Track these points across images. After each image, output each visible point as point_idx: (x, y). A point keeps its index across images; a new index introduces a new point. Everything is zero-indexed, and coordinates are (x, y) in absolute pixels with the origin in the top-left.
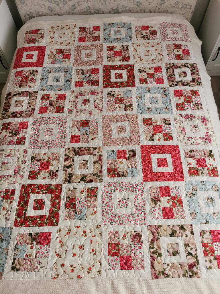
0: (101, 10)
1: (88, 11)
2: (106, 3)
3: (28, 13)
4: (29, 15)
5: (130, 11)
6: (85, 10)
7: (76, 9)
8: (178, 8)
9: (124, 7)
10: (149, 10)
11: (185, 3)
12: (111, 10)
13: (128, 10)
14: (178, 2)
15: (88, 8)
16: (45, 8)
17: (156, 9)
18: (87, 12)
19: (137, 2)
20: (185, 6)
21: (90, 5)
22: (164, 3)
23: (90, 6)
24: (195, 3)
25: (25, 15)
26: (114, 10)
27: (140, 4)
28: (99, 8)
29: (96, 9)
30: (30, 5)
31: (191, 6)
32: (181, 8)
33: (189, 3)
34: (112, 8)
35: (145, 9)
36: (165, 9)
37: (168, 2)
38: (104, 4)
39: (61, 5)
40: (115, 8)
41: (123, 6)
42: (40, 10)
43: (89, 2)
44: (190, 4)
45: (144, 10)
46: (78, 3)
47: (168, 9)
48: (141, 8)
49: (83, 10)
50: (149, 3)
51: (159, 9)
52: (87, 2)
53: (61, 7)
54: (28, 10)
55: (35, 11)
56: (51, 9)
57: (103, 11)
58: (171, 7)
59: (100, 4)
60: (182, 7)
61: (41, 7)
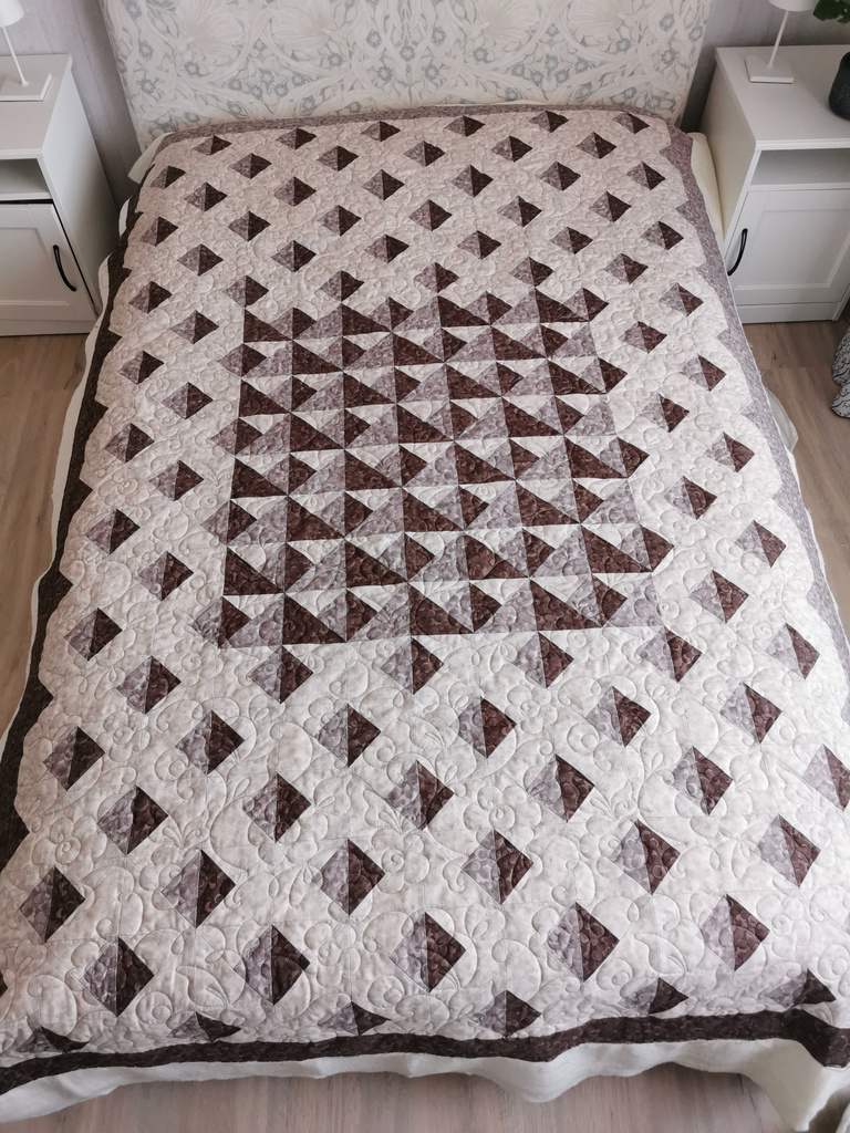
7: (317, 110)
15: (355, 107)
16: (218, 107)
24: (687, 92)
30: (172, 96)
37: (603, 88)
39: (269, 98)
42: (201, 113)
49: (337, 113)
54: (164, 112)
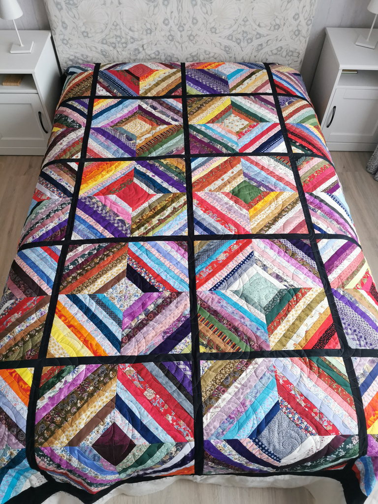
0: (175, 56)
1: (157, 57)
2: (182, 47)
3: (72, 58)
4: (72, 61)
5: (215, 58)
6: (153, 56)
7: (140, 54)
8: (282, 56)
9: (207, 53)
10: (241, 58)
11: (291, 49)
12: (189, 56)
13: (213, 57)
14: (281, 48)
15: (157, 53)
16: (97, 52)
17: (250, 57)
18: (155, 58)
19: (225, 47)
20: (291, 53)
21: (159, 49)
22: (262, 49)
23: (161, 52)
24: (305, 49)
25: (67, 60)
26: (193, 57)
27: (229, 50)
28: (172, 53)
29: (168, 56)
30: (76, 46)
31: (299, 54)
32: (285, 57)
33: (296, 49)
34: (190, 54)
35: (236, 56)
36: (264, 57)
37: (268, 46)
38: (179, 47)
39: (119, 48)
40: (194, 54)
41: (205, 52)
42: (89, 55)
43: (158, 45)
44: (297, 51)
45: (235, 58)
46: (143, 46)
47: (267, 57)
48: (230, 55)
49: (149, 55)
50: (241, 48)
51: (255, 57)
52: (156, 44)
53: (119, 51)
54: (72, 53)
55: (82, 55)
56: (104, 53)
57: (177, 58)
58: (271, 54)
59: (174, 48)
60: (287, 54)
61: (91, 50)
